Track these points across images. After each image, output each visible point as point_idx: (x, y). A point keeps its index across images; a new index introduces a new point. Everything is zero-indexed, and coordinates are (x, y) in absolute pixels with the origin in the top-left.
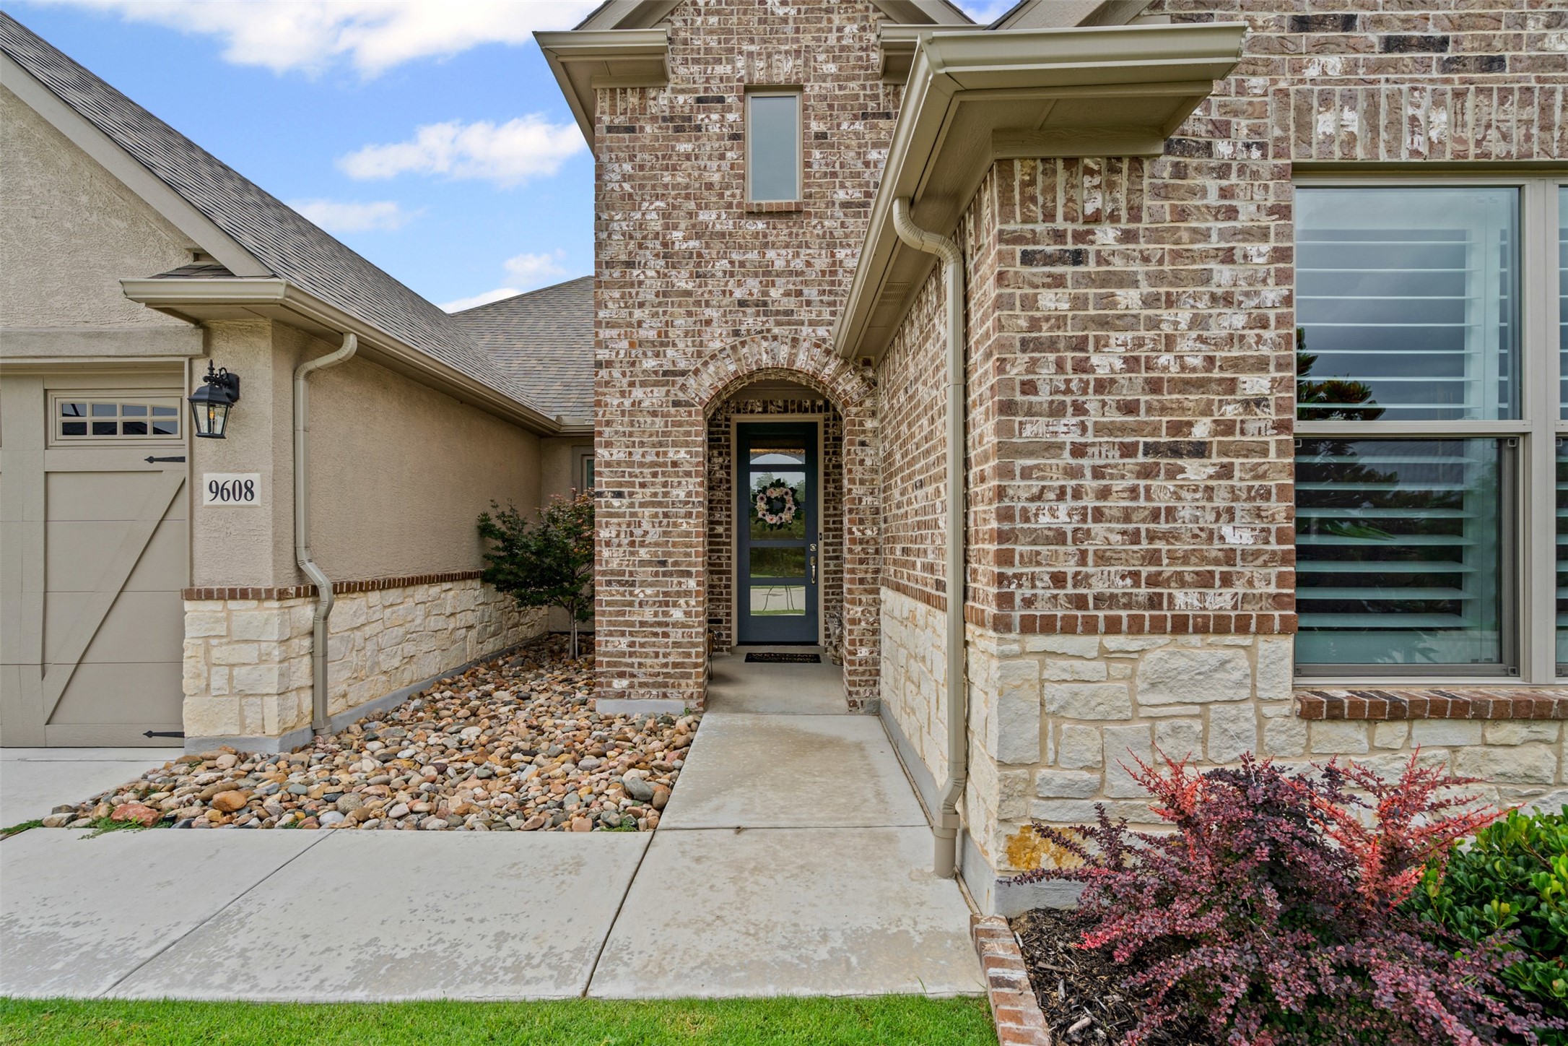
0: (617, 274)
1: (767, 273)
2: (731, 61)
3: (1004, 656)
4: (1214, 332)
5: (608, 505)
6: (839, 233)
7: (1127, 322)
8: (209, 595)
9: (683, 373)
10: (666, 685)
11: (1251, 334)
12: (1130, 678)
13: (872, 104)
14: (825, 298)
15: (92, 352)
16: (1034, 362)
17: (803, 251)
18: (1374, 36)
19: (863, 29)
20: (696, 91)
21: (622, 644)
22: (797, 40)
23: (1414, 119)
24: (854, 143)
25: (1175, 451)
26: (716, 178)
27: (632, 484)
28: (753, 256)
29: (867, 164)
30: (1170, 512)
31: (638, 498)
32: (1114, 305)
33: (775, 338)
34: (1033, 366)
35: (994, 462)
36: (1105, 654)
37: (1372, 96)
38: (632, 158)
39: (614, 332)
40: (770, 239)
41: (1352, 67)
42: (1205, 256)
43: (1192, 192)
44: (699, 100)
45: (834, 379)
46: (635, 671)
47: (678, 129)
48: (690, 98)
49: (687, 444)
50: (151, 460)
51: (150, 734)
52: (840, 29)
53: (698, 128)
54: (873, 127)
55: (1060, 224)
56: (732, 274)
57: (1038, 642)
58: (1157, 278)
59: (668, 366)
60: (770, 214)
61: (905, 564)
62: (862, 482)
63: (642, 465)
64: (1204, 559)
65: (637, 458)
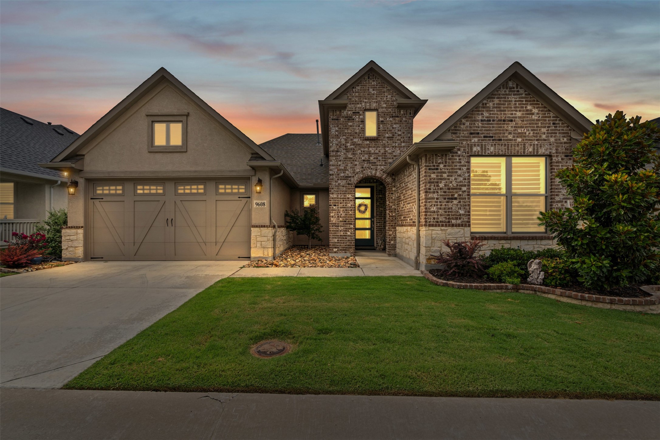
0: (334, 153)
1: (370, 154)
2: (361, 104)
3: (426, 230)
4: (458, 181)
5: (333, 208)
6: (386, 144)
7: (445, 179)
8: (257, 227)
9: (350, 177)
10: (346, 250)
11: (463, 181)
12: (445, 234)
13: (394, 114)
14: (383, 159)
15: (231, 175)
16: (430, 185)
17: (378, 148)
18: (482, 136)
19: (392, 96)
20: (353, 110)
21: (336, 240)
22: (376, 99)
23: (488, 148)
24: (390, 123)
25: (452, 199)
26: (358, 131)
27: (338, 203)
28: (366, 149)
29: (393, 128)
30: (451, 208)
31: (340, 206)
32: (443, 176)
33: (372, 169)
34: (430, 186)
35: (424, 200)
36: (441, 230)
37: (482, 145)
38: (338, 126)
39: (334, 167)
40: (370, 145)
41: (479, 140)
42: (456, 169)
43: (455, 159)
44: (353, 113)
45: (385, 178)
46: (339, 247)
47: (348, 120)
48: (351, 112)
49: (351, 194)
50: (239, 198)
51: (239, 257)
52: (387, 96)
53: (353, 119)
54: (395, 119)
55: (434, 164)
56: (361, 154)
57: (431, 228)
58: (449, 172)
59: (346, 175)
60: (370, 140)
61: (404, 220)
62: (392, 203)
63: (340, 198)
64: (456, 215)
65: (339, 197)
